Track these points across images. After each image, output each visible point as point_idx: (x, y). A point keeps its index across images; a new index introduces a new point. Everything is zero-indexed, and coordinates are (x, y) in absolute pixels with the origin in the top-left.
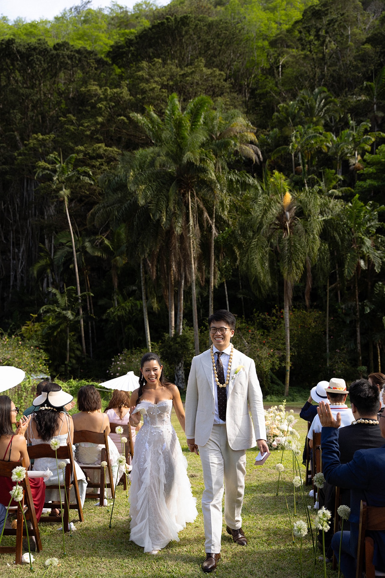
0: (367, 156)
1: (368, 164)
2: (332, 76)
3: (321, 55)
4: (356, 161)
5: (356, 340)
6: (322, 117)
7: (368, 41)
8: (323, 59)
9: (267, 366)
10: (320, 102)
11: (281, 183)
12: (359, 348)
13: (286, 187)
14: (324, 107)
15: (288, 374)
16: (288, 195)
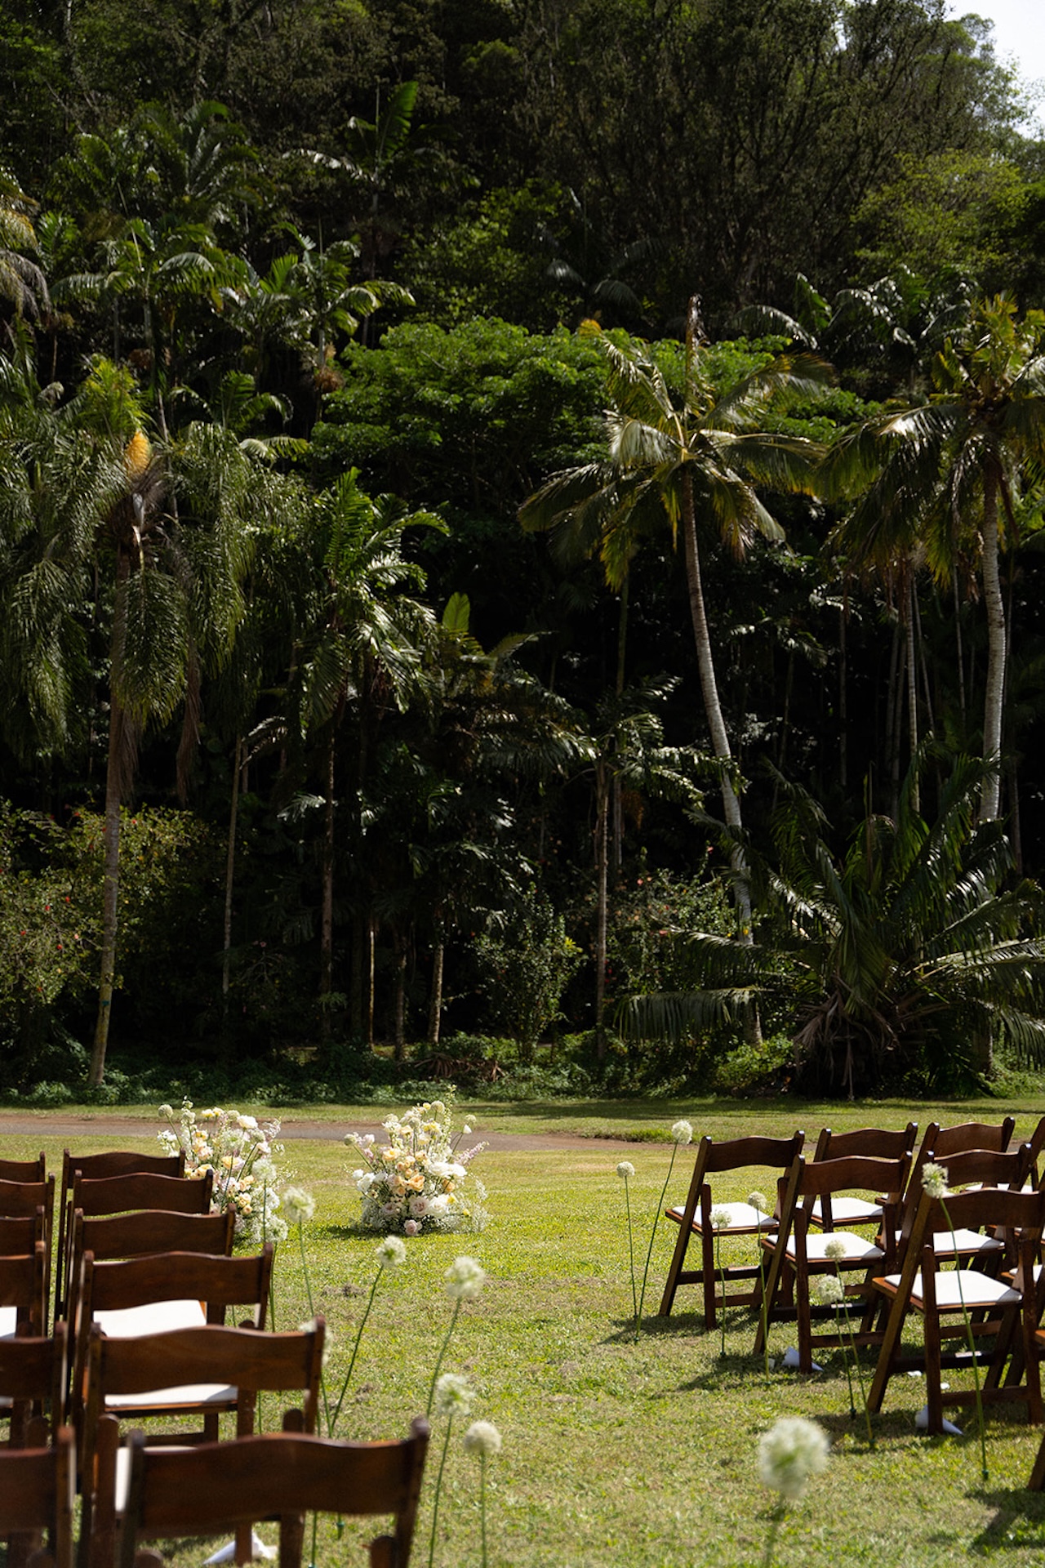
0: (356, 353)
1: (354, 375)
5: (318, 914)
9: (47, 984)
10: (208, 151)
11: (120, 400)
12: (327, 937)
13: (137, 416)
14: (218, 166)
15: (108, 1013)
16: (141, 439)
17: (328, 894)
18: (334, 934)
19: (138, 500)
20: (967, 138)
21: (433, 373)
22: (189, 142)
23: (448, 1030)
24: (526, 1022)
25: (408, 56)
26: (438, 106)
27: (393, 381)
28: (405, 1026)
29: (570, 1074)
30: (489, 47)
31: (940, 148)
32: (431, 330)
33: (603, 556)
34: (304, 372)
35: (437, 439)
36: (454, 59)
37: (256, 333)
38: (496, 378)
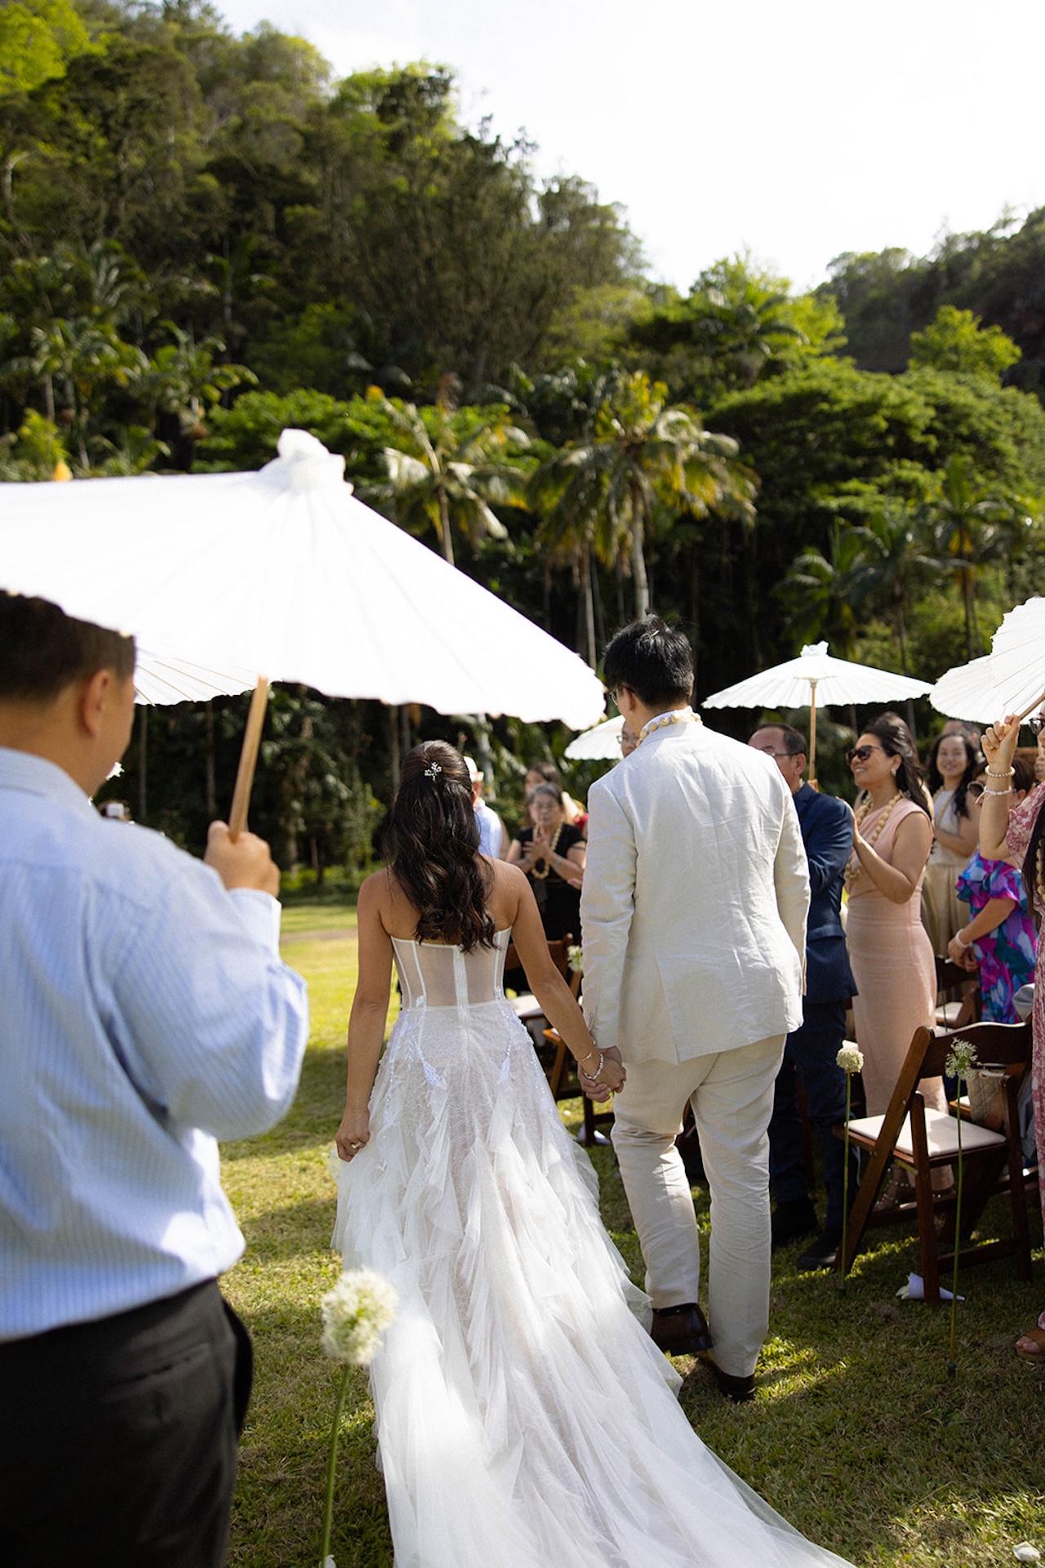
0: (217, 413)
1: (217, 429)
2: (132, 223)
3: (110, 173)
4: (193, 418)
6: (115, 308)
7: (212, 168)
8: (118, 179)
20: (616, 279)
22: (96, 268)
31: (599, 284)
32: (271, 398)
34: (182, 427)
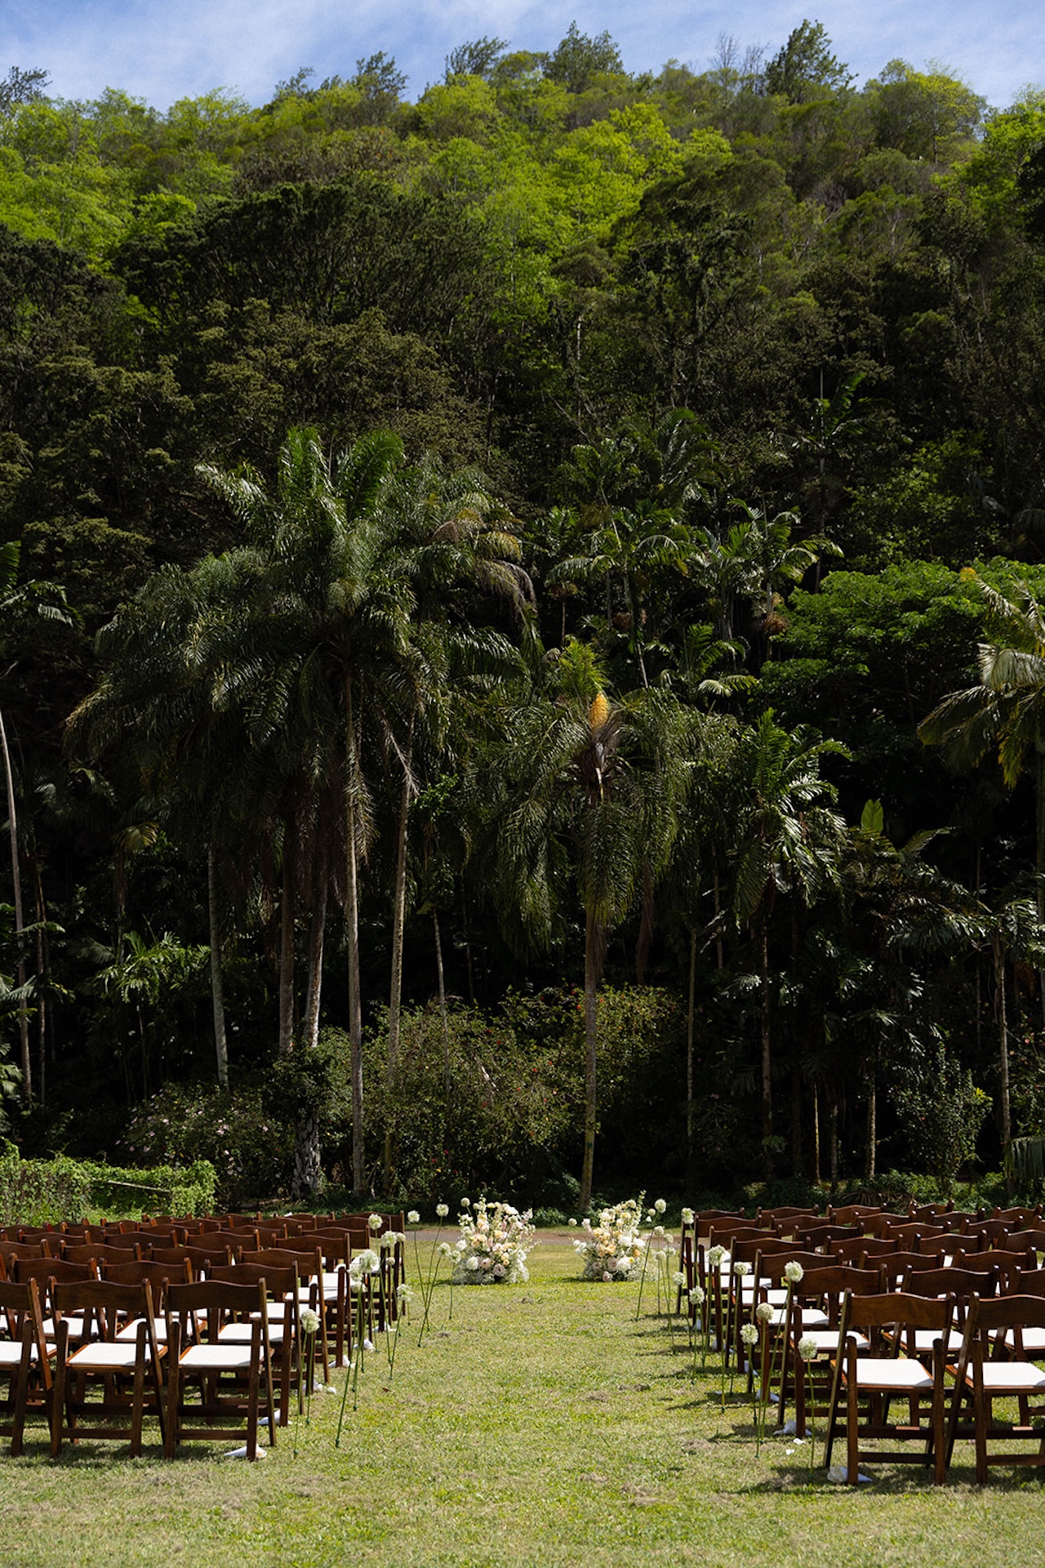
0: (797, 596)
4: (768, 606)
5: (759, 1071)
7: (812, 283)
9: (540, 1131)
10: (678, 447)
11: (585, 671)
12: (767, 1090)
13: (598, 682)
14: (686, 458)
15: (591, 1153)
16: (602, 700)
17: (766, 1054)
18: (772, 1089)
19: (600, 748)
21: (862, 611)
22: (663, 442)
23: (881, 1168)
24: (943, 1161)
25: (853, 334)
26: (876, 376)
27: (832, 620)
28: (838, 1164)
29: (977, 1206)
30: (924, 316)
32: (856, 576)
33: (1001, 759)
34: (756, 618)
35: (864, 669)
36: (892, 332)
37: (718, 587)
38: (912, 613)
